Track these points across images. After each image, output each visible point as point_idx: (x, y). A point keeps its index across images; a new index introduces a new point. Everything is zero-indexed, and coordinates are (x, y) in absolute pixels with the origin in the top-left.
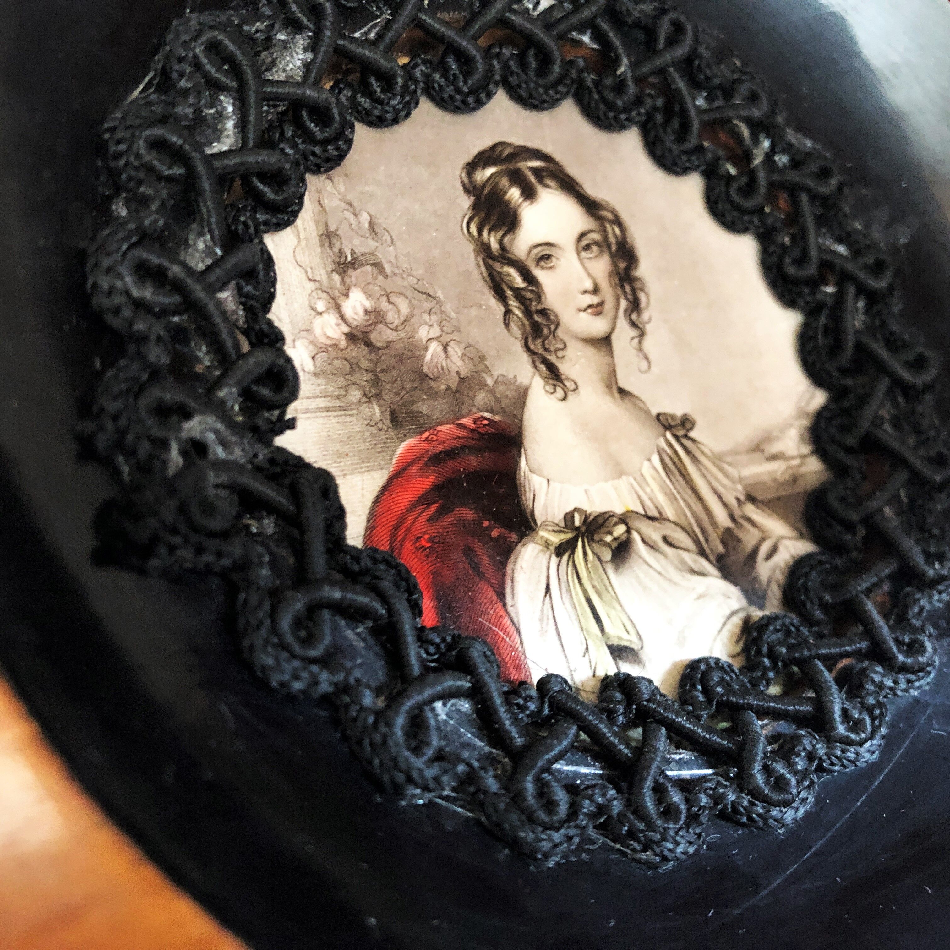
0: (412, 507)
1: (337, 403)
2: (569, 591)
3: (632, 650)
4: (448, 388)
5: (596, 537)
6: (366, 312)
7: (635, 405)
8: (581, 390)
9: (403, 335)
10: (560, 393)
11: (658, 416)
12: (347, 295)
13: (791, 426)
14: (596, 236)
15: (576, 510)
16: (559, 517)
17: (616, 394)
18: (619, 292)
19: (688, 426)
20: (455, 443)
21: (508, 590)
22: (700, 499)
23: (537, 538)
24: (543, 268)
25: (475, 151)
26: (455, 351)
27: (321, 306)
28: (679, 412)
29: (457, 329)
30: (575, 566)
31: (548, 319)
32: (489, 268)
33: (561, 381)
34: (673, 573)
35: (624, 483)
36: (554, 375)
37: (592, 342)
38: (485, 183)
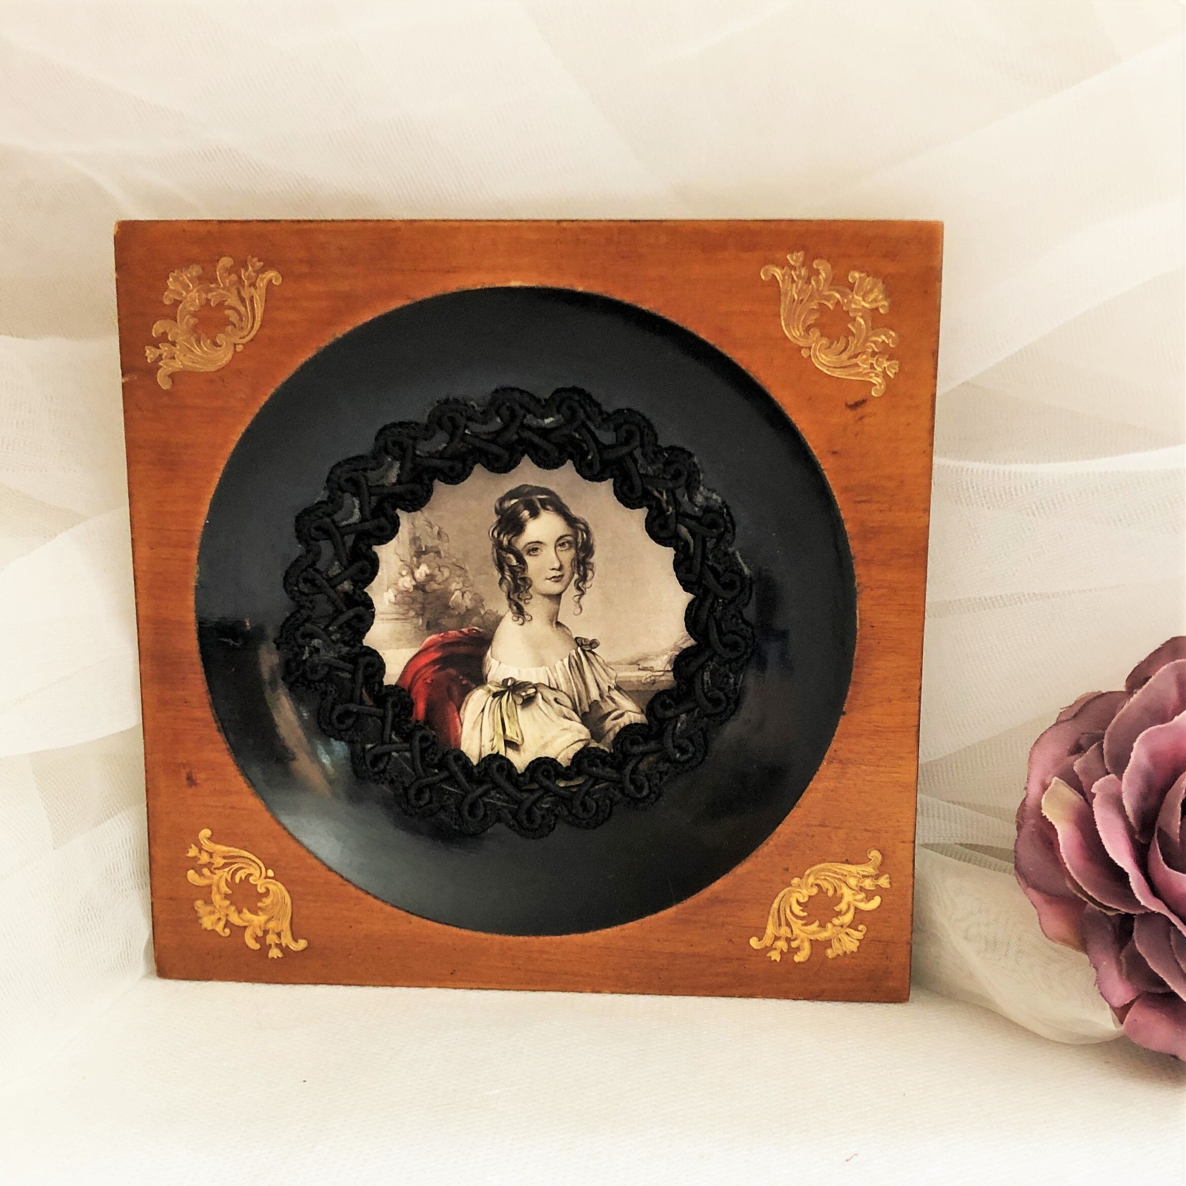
0: (427, 665)
1: (402, 617)
2: (494, 713)
3: (516, 744)
4: (459, 613)
5: (517, 693)
6: (427, 575)
7: (564, 632)
8: (533, 621)
9: (442, 586)
10: (521, 621)
11: (577, 638)
12: (418, 568)
13: (666, 654)
14: (569, 538)
15: (511, 678)
16: (500, 680)
17: (554, 625)
18: (576, 571)
19: (593, 646)
20: (455, 640)
21: (463, 707)
22: (585, 683)
23: (485, 688)
24: (531, 555)
25: (507, 490)
26: (468, 596)
27: (404, 573)
28: (590, 639)
29: (472, 585)
30: (501, 703)
31: (526, 582)
32: (498, 554)
33: (523, 615)
34: (554, 716)
35: (542, 670)
36: (520, 612)
37: (549, 596)
38: (509, 508)
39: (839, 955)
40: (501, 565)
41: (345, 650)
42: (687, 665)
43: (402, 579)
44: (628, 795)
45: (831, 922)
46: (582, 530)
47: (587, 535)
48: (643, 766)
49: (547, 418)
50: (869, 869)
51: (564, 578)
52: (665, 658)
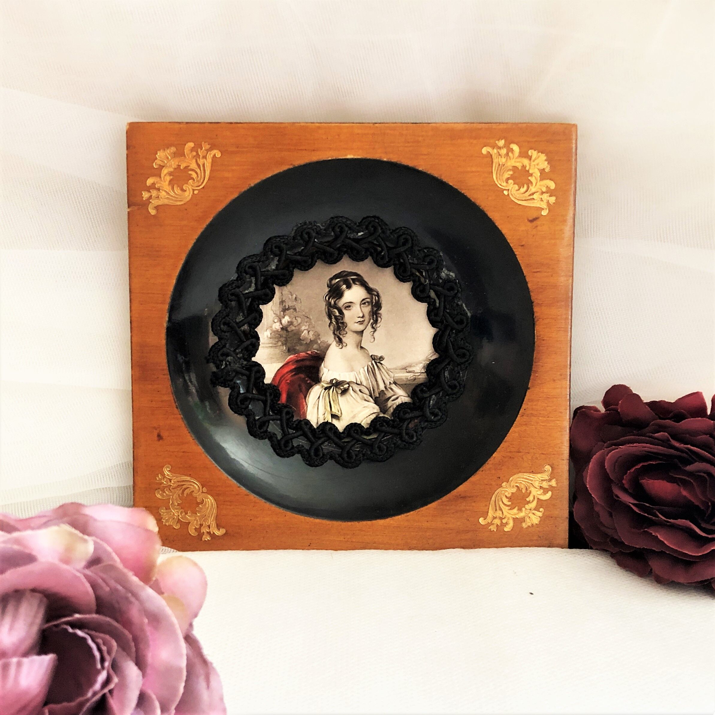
0: (287, 373)
1: (275, 345)
2: (325, 399)
3: (338, 416)
4: (306, 343)
5: (338, 387)
6: (288, 322)
7: (365, 352)
8: (347, 346)
9: (297, 328)
10: (341, 346)
11: (371, 356)
12: (284, 318)
13: (422, 363)
14: (368, 300)
15: (335, 379)
16: (329, 380)
17: (359, 348)
18: (371, 318)
19: (381, 359)
21: (308, 396)
22: (376, 381)
23: (320, 385)
24: (346, 310)
25: (334, 274)
26: (311, 333)
27: (276, 321)
28: (379, 356)
29: (314, 327)
30: (329, 394)
31: (344, 325)
32: (328, 309)
33: (342, 343)
34: (359, 400)
35: (352, 374)
36: (340, 341)
37: (357, 332)
38: (335, 284)
39: (529, 526)
40: (330, 315)
41: (245, 363)
42: (435, 368)
43: (275, 324)
44: (404, 441)
45: (524, 507)
46: (375, 295)
47: (378, 298)
48: (411, 426)
49: (360, 232)
50: (545, 476)
51: (365, 322)
52: (421, 365)
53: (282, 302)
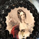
40: (19, 17)
43: (9, 21)
46: (25, 13)
52: (33, 24)
53: (10, 16)
